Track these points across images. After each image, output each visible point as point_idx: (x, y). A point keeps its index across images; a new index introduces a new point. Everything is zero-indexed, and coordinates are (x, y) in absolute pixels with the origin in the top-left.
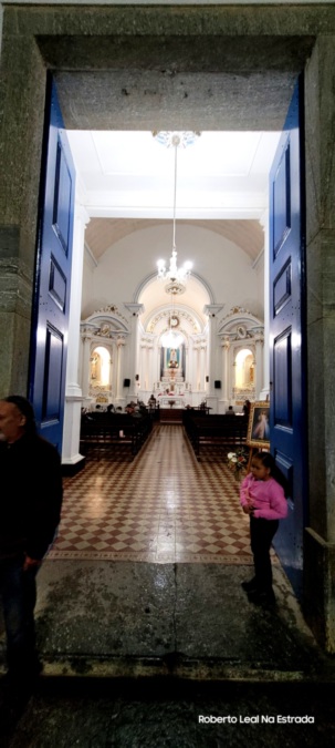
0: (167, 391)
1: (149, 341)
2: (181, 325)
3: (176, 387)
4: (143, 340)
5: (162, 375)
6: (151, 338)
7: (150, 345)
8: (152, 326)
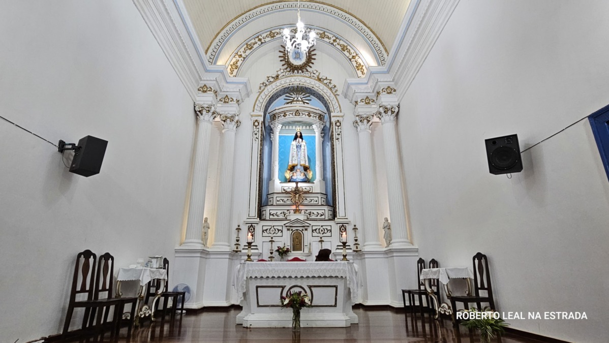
8: (237, 63)
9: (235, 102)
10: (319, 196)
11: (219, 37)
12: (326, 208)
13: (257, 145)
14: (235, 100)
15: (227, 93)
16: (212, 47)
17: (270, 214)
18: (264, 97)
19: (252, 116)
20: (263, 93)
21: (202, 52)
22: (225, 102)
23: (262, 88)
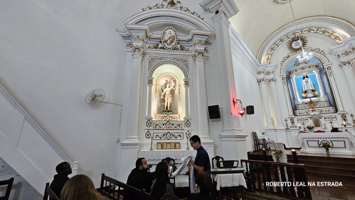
0: (310, 128)
1: (268, 73)
2: (308, 45)
3: (322, 121)
4: (259, 73)
5: (295, 109)
6: (270, 69)
7: (271, 77)
8: (268, 57)
9: (272, 73)
10: (325, 102)
11: (260, 51)
12: (330, 107)
13: (285, 87)
14: (272, 72)
15: (268, 71)
16: (258, 56)
17: (299, 113)
18: (284, 67)
19: (281, 76)
20: (283, 65)
21: (255, 58)
22: (268, 74)
23: (282, 64)
